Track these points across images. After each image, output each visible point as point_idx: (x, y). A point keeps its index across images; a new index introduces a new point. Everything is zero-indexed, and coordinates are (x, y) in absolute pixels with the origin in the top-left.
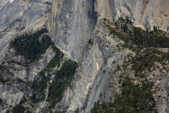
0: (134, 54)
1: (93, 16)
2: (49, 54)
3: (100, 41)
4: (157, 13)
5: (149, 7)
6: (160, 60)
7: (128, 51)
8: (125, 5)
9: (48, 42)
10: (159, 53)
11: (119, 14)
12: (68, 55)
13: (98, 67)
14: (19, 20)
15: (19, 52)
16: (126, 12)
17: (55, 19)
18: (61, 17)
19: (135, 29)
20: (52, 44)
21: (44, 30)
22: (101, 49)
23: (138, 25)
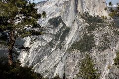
0: (88, 25)
1: (76, 11)
2: (61, 25)
3: (77, 20)
4: (98, 10)
5: (95, 8)
6: (97, 27)
7: (86, 24)
8: (87, 8)
9: (61, 21)
10: (97, 24)
11: (85, 11)
12: (68, 25)
13: (76, 29)
14: (53, 13)
15: (51, 24)
16: (87, 10)
17: (64, 13)
18: (66, 12)
19: (90, 16)
20: (62, 21)
21: (60, 16)
22: (77, 23)
23: (91, 14)
